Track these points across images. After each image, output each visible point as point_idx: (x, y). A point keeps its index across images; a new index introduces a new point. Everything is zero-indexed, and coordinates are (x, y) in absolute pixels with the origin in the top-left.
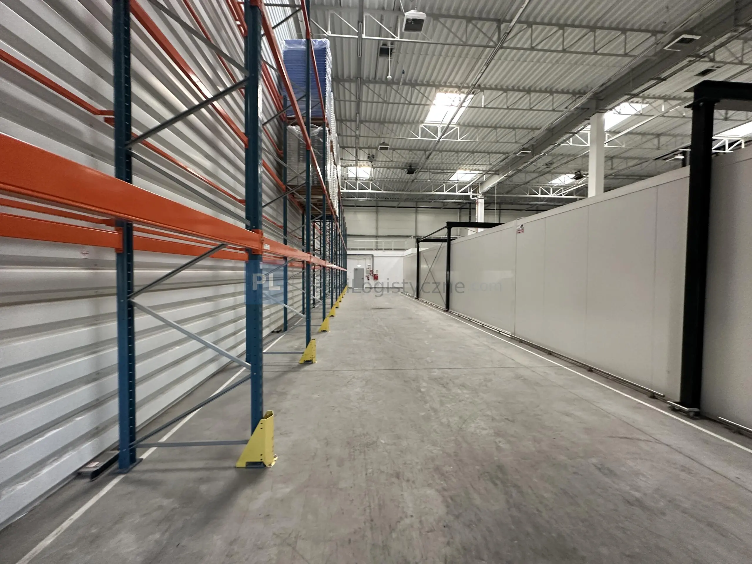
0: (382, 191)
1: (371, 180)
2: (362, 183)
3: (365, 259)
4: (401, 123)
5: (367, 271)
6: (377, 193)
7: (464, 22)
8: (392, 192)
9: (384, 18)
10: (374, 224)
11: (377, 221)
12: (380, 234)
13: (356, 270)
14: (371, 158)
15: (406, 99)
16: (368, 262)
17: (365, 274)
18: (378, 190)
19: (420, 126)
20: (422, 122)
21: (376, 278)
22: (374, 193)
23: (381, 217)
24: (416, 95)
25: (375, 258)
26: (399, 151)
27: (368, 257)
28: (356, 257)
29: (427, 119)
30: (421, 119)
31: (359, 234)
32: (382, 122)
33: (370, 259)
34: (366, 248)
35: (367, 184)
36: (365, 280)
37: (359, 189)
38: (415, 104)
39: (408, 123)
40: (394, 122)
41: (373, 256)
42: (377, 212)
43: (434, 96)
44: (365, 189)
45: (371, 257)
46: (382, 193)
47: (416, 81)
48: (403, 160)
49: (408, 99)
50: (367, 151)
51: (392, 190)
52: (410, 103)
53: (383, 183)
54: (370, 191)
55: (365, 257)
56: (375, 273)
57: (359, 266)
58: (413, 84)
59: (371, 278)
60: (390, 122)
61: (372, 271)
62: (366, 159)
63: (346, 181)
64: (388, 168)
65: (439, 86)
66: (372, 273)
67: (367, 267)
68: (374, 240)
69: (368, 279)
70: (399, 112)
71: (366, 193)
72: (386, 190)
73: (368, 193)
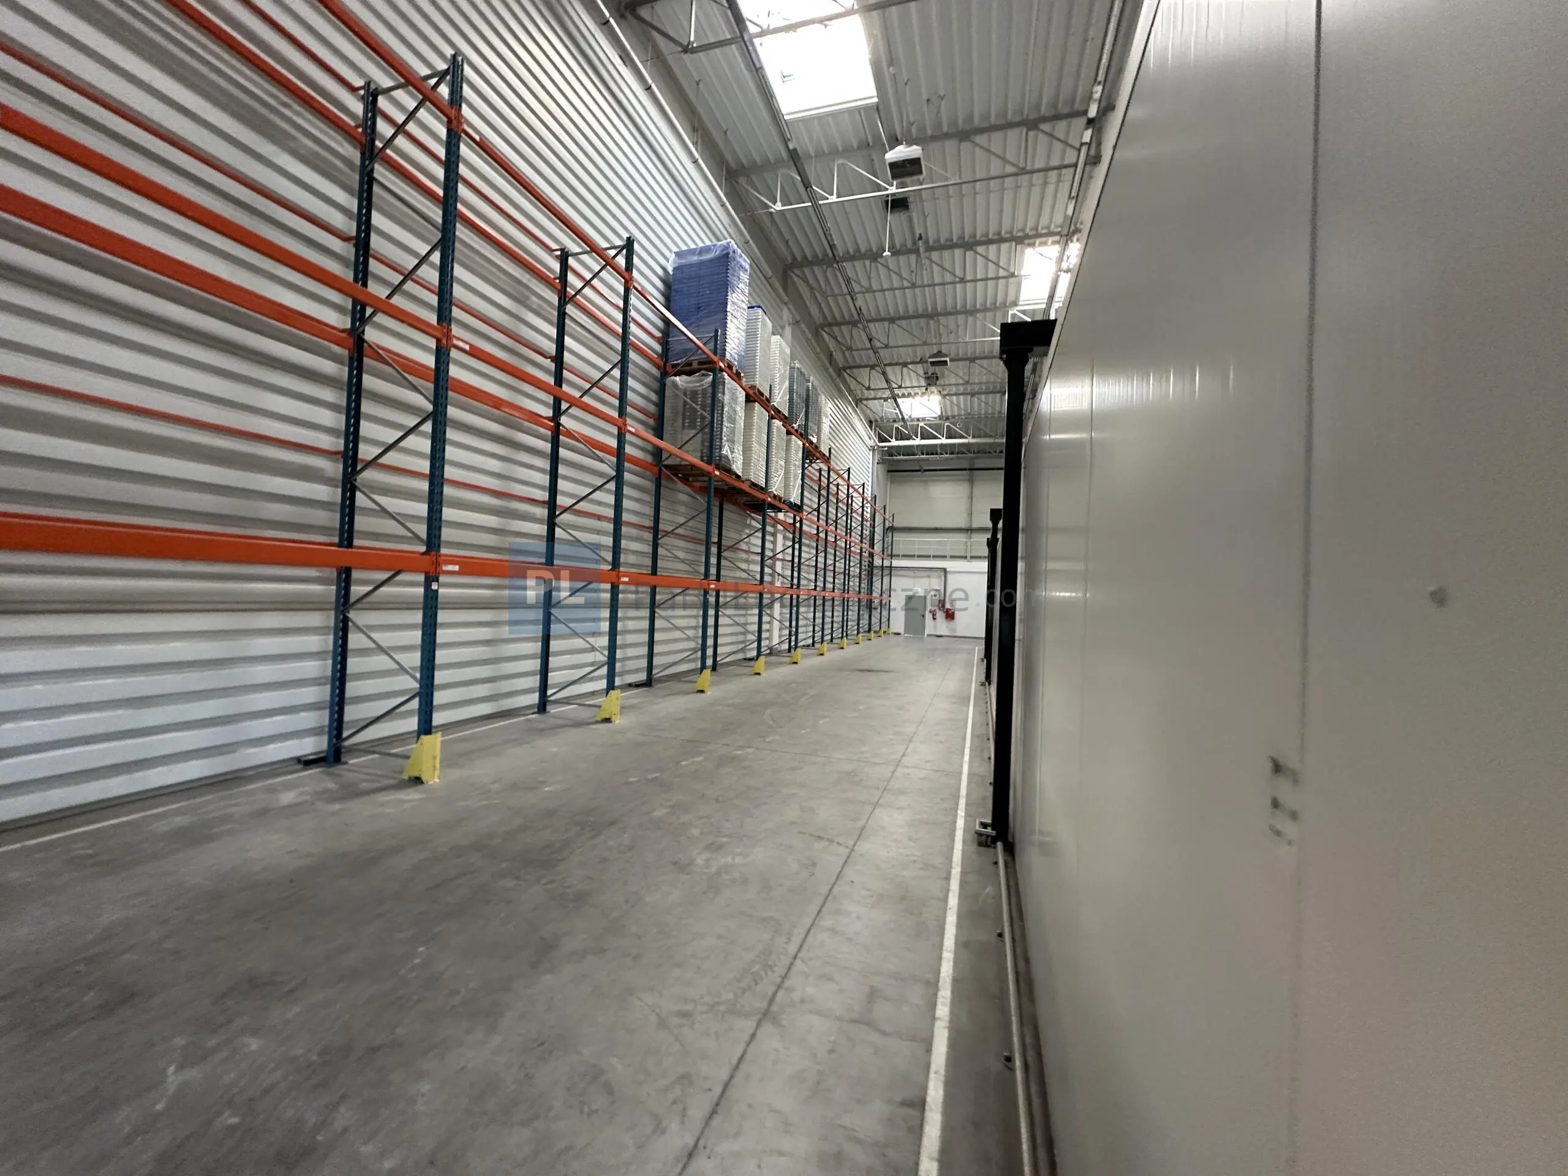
0: (970, 440)
1: (947, 419)
2: (930, 426)
3: (929, 577)
4: (971, 312)
5: (932, 600)
6: (960, 445)
8: (991, 441)
10: (963, 506)
11: (971, 498)
12: (975, 525)
13: (909, 599)
14: (932, 380)
15: (954, 274)
16: (936, 583)
17: (929, 607)
18: (962, 437)
19: (1011, 312)
20: (1015, 304)
21: (950, 616)
22: (954, 445)
23: (977, 490)
24: (977, 264)
25: (949, 576)
26: (985, 363)
27: (936, 573)
28: (910, 573)
29: (1022, 297)
30: (1011, 297)
31: (933, 526)
32: (932, 315)
33: (940, 577)
34: (932, 554)
35: (938, 428)
36: (928, 616)
37: (922, 438)
38: (975, 281)
39: (985, 310)
40: (955, 313)
41: (945, 570)
42: (971, 481)
43: (1023, 252)
44: (936, 438)
45: (943, 573)
46: (969, 444)
47: (971, 238)
48: (992, 378)
49: (959, 273)
50: (920, 369)
51: (991, 436)
52: (963, 280)
53: (971, 423)
54: (944, 441)
55: (928, 573)
56: (948, 606)
57: (917, 591)
58: (969, 245)
59: (940, 615)
60: (947, 314)
61: (942, 603)
62: (923, 383)
63: (896, 425)
64: (973, 395)
65: (1023, 239)
66: (943, 606)
67: (933, 593)
68: (961, 538)
69: (934, 619)
70: (960, 295)
71: (936, 445)
72: (979, 437)
73: (942, 445)
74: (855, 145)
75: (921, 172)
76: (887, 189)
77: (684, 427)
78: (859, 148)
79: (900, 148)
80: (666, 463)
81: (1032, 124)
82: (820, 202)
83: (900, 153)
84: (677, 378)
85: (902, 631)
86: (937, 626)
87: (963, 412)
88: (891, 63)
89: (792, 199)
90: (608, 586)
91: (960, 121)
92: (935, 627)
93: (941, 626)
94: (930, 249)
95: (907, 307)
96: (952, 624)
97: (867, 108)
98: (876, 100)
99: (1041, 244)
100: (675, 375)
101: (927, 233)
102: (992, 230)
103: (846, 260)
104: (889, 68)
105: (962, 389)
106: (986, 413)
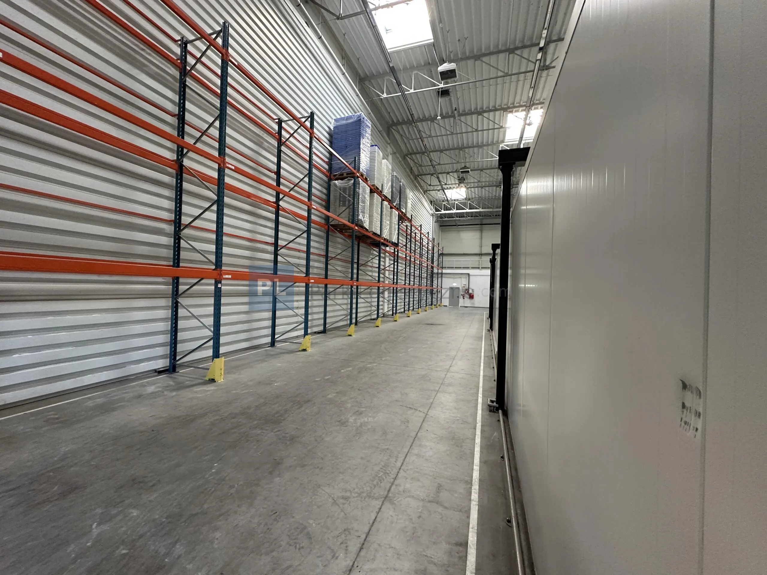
0: (481, 210)
1: (469, 199)
2: (461, 203)
3: (461, 278)
4: (480, 146)
5: (462, 289)
6: (476, 212)
8: (491, 210)
10: (478, 241)
11: (481, 238)
12: (483, 252)
13: (452, 289)
14: (461, 180)
15: (472, 128)
16: (464, 281)
17: (461, 293)
18: (477, 208)
19: (501, 146)
20: (503, 142)
21: (471, 297)
22: (473, 212)
23: (485, 234)
24: (483, 122)
25: (471, 277)
26: (488, 171)
27: (464, 276)
28: (452, 276)
29: (507, 138)
30: (501, 139)
31: (462, 253)
32: (461, 148)
33: (466, 278)
34: (462, 267)
35: (465, 204)
36: (461, 297)
37: (457, 209)
38: (483, 130)
39: (488, 145)
40: (474, 147)
41: (469, 274)
42: (481, 231)
43: (507, 116)
44: (464, 209)
45: (468, 276)
46: (480, 212)
47: (482, 108)
48: (491, 179)
49: (475, 126)
52: (477, 130)
53: (481, 201)
54: (468, 210)
55: (461, 276)
56: (470, 291)
57: (455, 285)
58: (480, 112)
59: (467, 297)
60: (469, 147)
61: (467, 291)
63: (444, 203)
64: (482, 187)
65: (507, 109)
66: (468, 292)
67: (463, 286)
68: (476, 258)
69: (464, 298)
70: (475, 138)
71: (464, 213)
72: (485, 208)
73: (467, 212)
74: (423, 64)
75: (456, 77)
76: (439, 86)
77: (340, 206)
78: (425, 65)
79: (445, 64)
80: (331, 223)
81: (511, 51)
82: (406, 93)
83: (445, 67)
84: (336, 182)
85: (448, 305)
86: (464, 302)
87: (477, 196)
88: (440, 22)
89: (392, 92)
90: (304, 284)
91: (475, 50)
92: (464, 303)
93: (467, 302)
94: (460, 115)
95: (449, 144)
96: (472, 301)
97: (428, 45)
98: (433, 41)
99: (516, 111)
100: (335, 180)
101: (459, 107)
102: (492, 104)
103: (419, 121)
104: (439, 25)
105: (476, 185)
106: (489, 196)
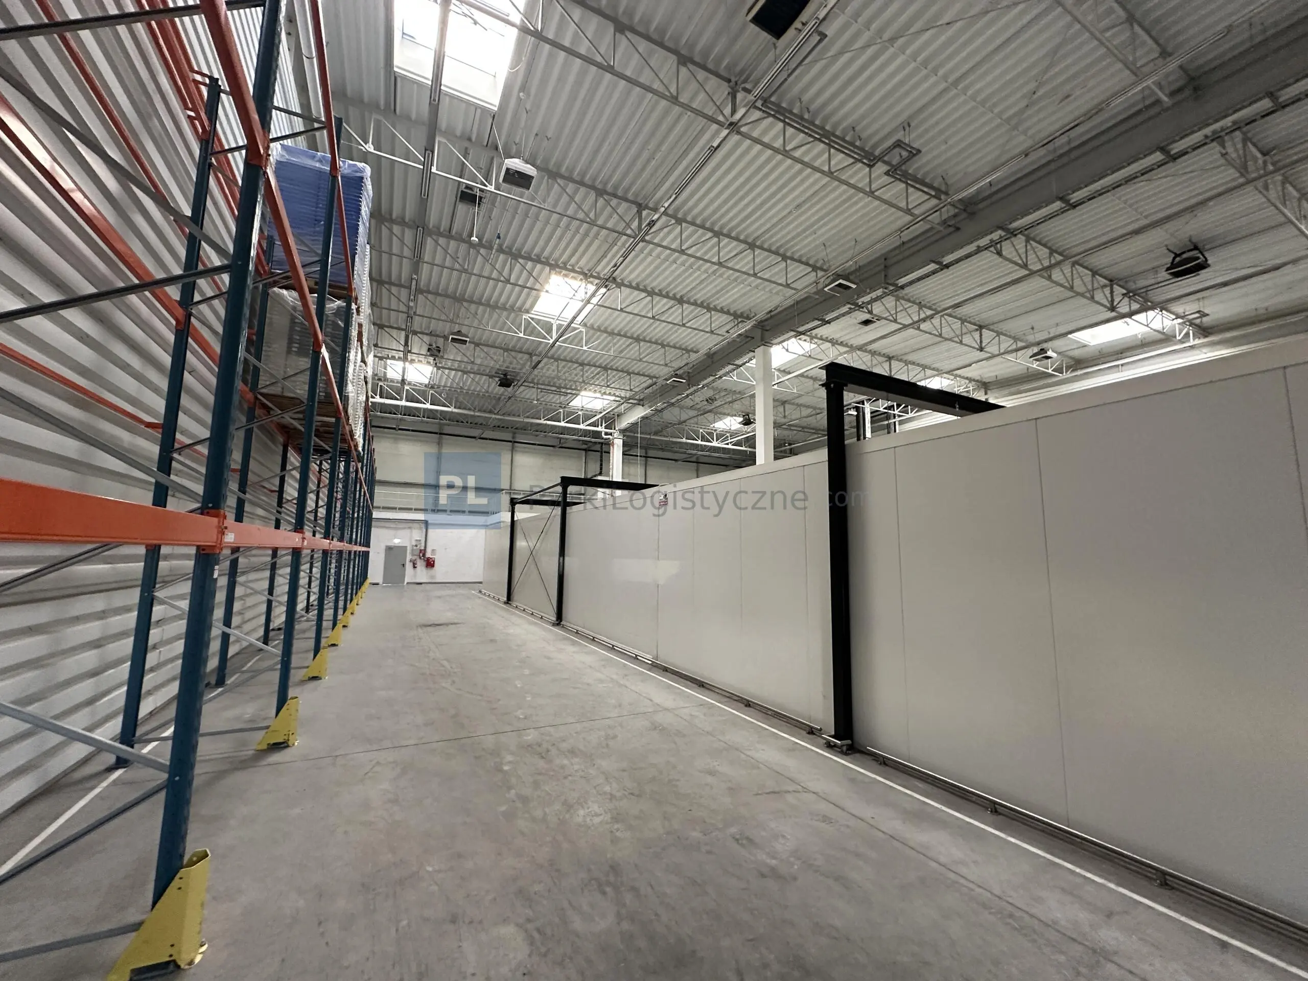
0: (451, 409)
1: (432, 387)
2: (413, 389)
3: (410, 528)
4: (492, 306)
5: (412, 550)
6: (442, 411)
7: (593, 195)
9: (471, 152)
13: (389, 549)
15: (500, 273)
16: (417, 535)
17: (409, 557)
18: (444, 405)
19: (524, 317)
20: (528, 312)
21: (430, 564)
22: (437, 411)
23: (446, 450)
24: (517, 272)
26: (485, 349)
27: (416, 525)
28: (393, 525)
29: (536, 308)
30: (527, 306)
31: (403, 480)
33: (421, 528)
34: (413, 507)
35: (423, 394)
36: (409, 566)
37: (407, 401)
38: (515, 285)
39: (505, 309)
40: (479, 303)
42: (440, 444)
43: (550, 277)
44: (421, 402)
45: (423, 526)
46: (451, 413)
47: (520, 250)
48: (492, 363)
49: (505, 273)
50: (426, 339)
51: (470, 409)
52: (508, 281)
53: (453, 395)
54: (428, 406)
55: (410, 525)
56: (428, 555)
57: (397, 541)
58: (515, 255)
59: (421, 564)
60: (471, 301)
61: (423, 552)
62: (424, 351)
63: (381, 383)
64: (464, 372)
65: (555, 266)
66: (424, 555)
67: (414, 543)
69: (415, 567)
70: (489, 290)
71: (420, 409)
72: (459, 408)
73: (425, 410)
74: (458, 133)
75: (529, 189)
76: (486, 186)
78: (461, 137)
79: (519, 161)
81: (601, 193)
83: (516, 164)
84: (285, 292)
85: (381, 582)
86: (415, 574)
87: (455, 385)
88: (523, 88)
91: (552, 163)
92: (415, 576)
93: (422, 574)
96: (432, 572)
97: (484, 110)
98: (496, 109)
99: (573, 277)
100: (286, 288)
102: (537, 250)
104: (519, 92)
105: (456, 365)
106: (474, 390)
